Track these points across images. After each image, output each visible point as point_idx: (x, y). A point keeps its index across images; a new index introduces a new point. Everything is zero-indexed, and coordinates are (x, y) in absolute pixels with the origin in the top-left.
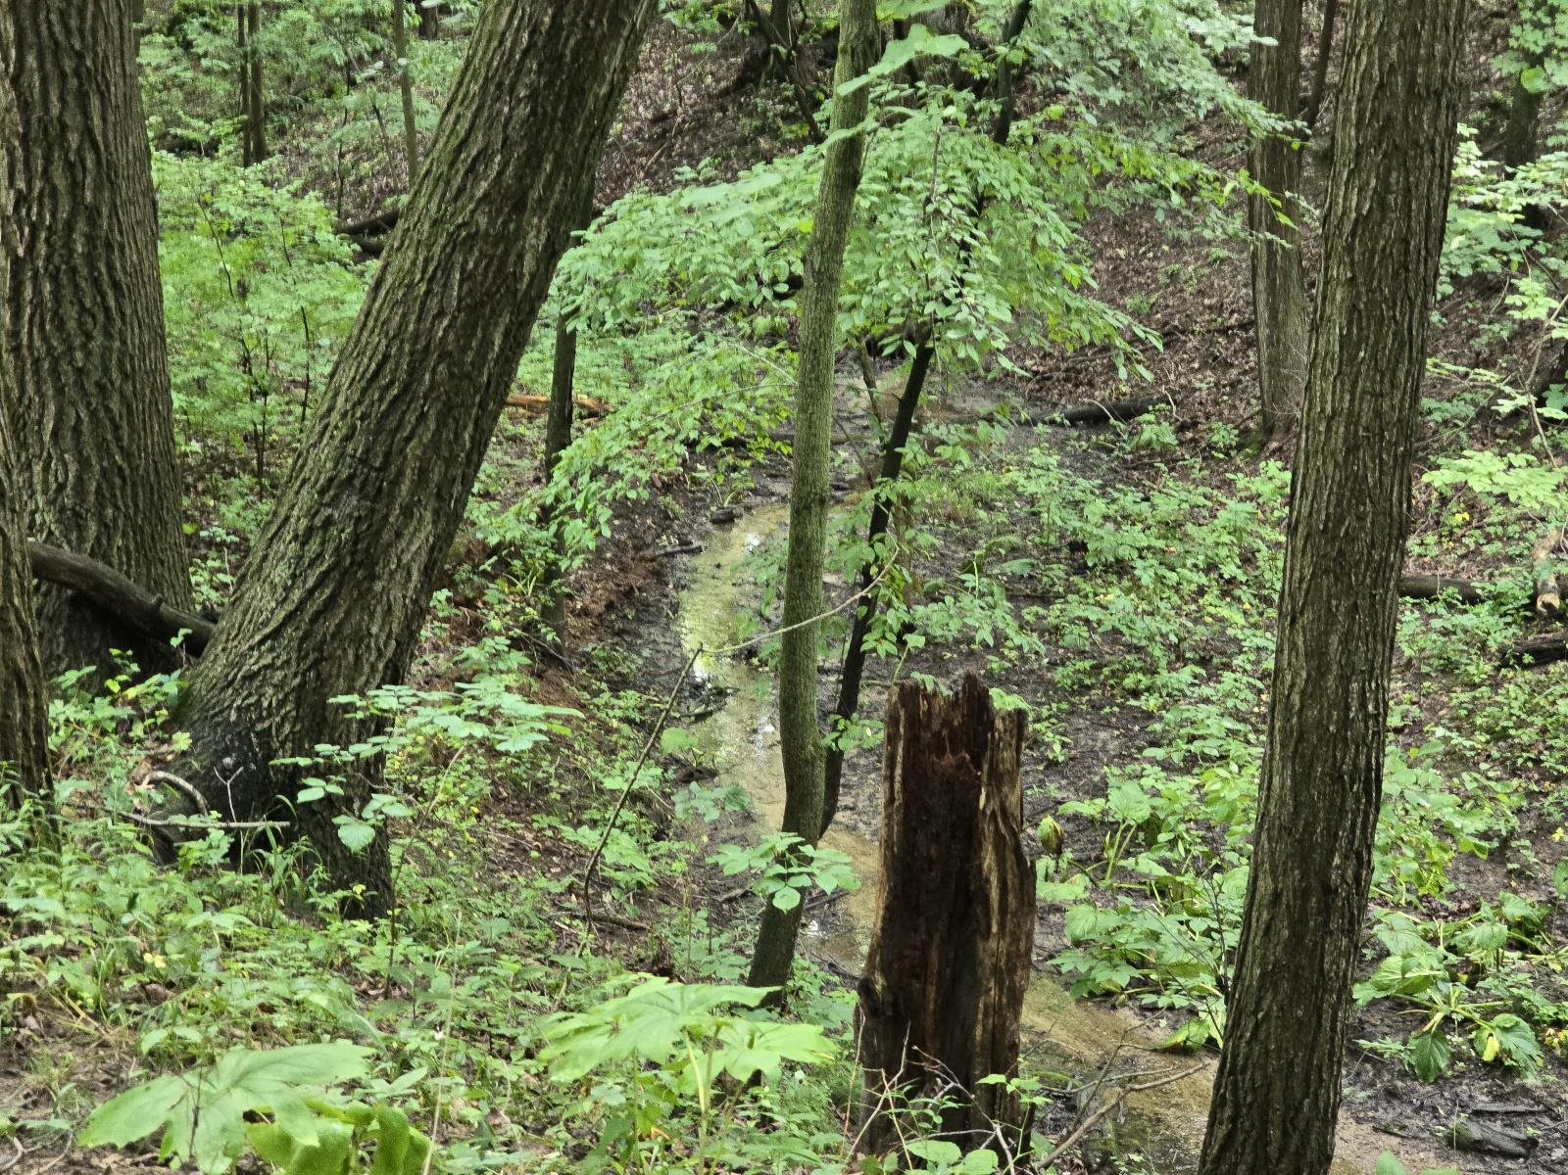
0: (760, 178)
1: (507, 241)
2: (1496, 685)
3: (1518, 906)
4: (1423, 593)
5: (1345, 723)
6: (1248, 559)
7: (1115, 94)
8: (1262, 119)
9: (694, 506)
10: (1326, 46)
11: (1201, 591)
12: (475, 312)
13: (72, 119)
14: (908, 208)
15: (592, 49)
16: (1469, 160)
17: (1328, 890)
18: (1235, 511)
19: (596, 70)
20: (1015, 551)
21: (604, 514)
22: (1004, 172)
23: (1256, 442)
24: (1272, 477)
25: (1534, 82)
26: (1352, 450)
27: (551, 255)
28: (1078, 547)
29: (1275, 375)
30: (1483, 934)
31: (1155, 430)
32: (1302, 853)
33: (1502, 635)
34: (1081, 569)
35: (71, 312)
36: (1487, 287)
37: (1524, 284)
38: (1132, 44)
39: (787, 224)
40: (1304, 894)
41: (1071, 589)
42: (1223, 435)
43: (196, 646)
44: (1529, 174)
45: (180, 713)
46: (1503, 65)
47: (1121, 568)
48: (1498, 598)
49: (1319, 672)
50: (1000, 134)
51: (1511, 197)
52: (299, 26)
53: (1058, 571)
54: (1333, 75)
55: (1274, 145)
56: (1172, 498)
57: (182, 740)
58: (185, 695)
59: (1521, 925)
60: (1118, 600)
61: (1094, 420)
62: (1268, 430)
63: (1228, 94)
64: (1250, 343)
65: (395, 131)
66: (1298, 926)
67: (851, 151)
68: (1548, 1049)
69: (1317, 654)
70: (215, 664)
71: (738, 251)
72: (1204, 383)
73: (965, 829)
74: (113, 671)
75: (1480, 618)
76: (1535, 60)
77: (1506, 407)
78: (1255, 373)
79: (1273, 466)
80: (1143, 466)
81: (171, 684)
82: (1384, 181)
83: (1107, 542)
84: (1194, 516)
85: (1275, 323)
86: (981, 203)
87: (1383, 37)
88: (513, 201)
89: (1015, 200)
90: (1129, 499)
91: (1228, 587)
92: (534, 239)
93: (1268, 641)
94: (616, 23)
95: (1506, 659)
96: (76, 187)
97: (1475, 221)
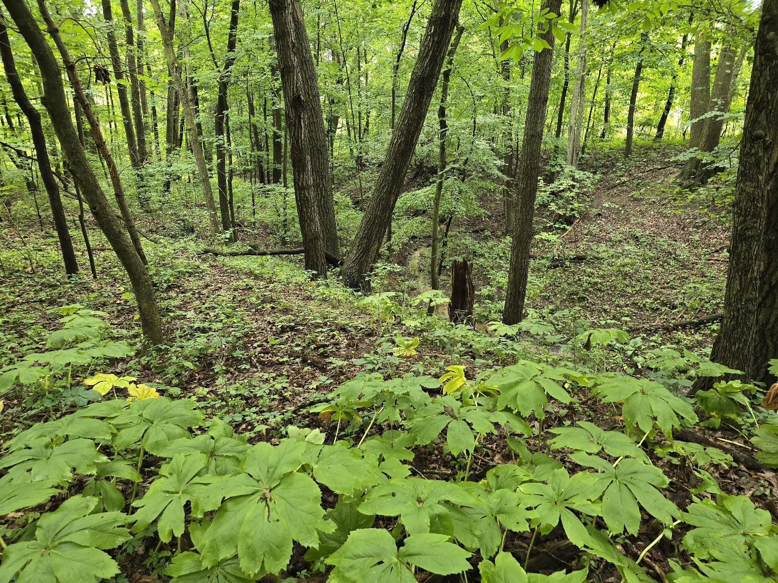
0: (425, 189)
1: (388, 199)
2: (547, 272)
3: (551, 307)
4: (534, 258)
5: (522, 266)
6: (504, 253)
7: (481, 175)
8: (506, 178)
9: (410, 248)
10: (517, 166)
11: (496, 258)
12: (384, 210)
13: (321, 183)
14: (449, 193)
15: (401, 168)
16: (541, 183)
17: (519, 292)
18: (502, 245)
19: (402, 171)
20: (464, 253)
21: (401, 245)
22: (464, 187)
23: (504, 235)
24: (509, 239)
25: (553, 170)
26: (522, 224)
27: (395, 201)
28: (475, 252)
29: (508, 222)
30: (545, 311)
31: (487, 233)
32: (515, 286)
33: (548, 264)
34: (476, 256)
35: (321, 213)
36: (545, 206)
37: (552, 204)
38: (483, 166)
39: (431, 196)
40: (516, 293)
41: (474, 259)
42: (499, 233)
43: (342, 264)
44: (552, 185)
45: (340, 274)
46: (548, 168)
47: (482, 255)
48: (547, 258)
49: (517, 259)
50: (463, 180)
51: (549, 189)
52: (340, 170)
53: (471, 256)
54: (518, 171)
55: (508, 182)
56: (490, 243)
57: (341, 277)
58: (341, 271)
59: (552, 310)
60: (482, 260)
61: (477, 232)
62: (507, 232)
63: (500, 174)
64: (504, 218)
65: (358, 186)
66: (515, 298)
67: (441, 183)
68: (556, 329)
69: (517, 256)
70: (345, 266)
71: (422, 201)
72: (496, 225)
73: (464, 281)
74: (329, 268)
75: (543, 261)
76: (553, 166)
77: (548, 225)
78: (505, 223)
79: (508, 237)
80: (486, 239)
81: (338, 269)
82: (527, 182)
83: (480, 251)
84: (495, 246)
85: (508, 214)
86: (460, 192)
87: (527, 160)
88: (389, 193)
89: (466, 192)
90: (483, 244)
91: (501, 258)
92: (393, 199)
93: (508, 266)
94: (405, 164)
95: (549, 268)
96: (322, 193)
97: (542, 194)
